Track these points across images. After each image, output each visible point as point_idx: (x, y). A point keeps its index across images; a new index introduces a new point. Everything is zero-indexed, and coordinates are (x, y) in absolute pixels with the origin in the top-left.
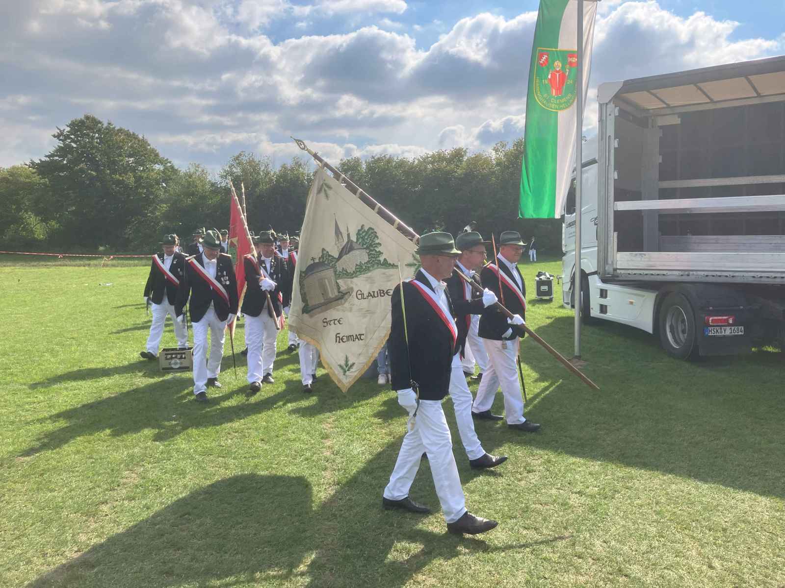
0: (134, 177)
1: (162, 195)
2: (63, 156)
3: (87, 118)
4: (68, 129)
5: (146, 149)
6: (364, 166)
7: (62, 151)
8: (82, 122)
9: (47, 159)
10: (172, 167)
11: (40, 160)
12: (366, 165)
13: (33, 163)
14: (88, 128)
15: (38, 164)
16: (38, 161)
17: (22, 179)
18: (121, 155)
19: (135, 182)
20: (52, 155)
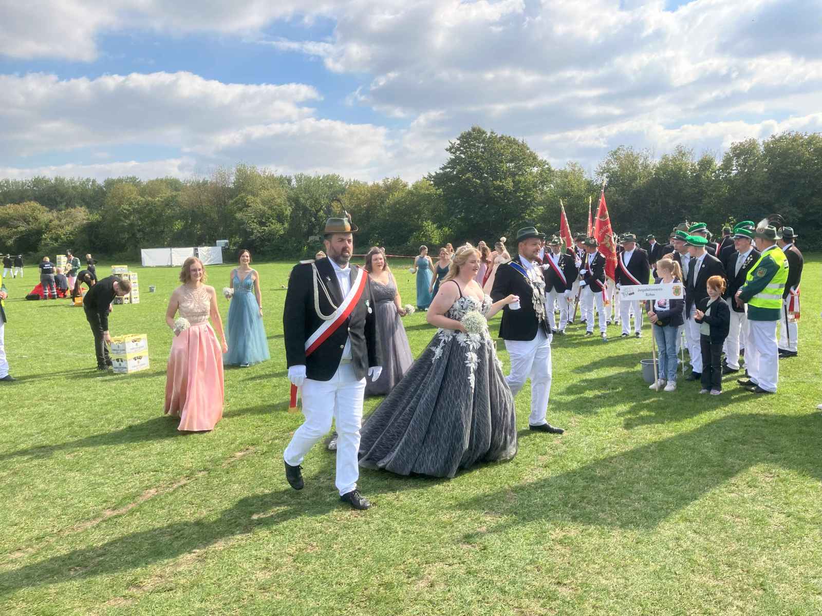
0: (513, 182)
1: (539, 197)
2: (453, 168)
3: (474, 130)
4: (458, 142)
5: (525, 154)
6: (762, 148)
7: (453, 163)
8: (469, 134)
9: (442, 171)
10: (549, 169)
11: (436, 172)
12: (765, 147)
13: (430, 176)
14: (475, 139)
15: (433, 177)
16: (434, 174)
17: (423, 191)
18: (501, 162)
19: (513, 187)
20: (445, 168)
